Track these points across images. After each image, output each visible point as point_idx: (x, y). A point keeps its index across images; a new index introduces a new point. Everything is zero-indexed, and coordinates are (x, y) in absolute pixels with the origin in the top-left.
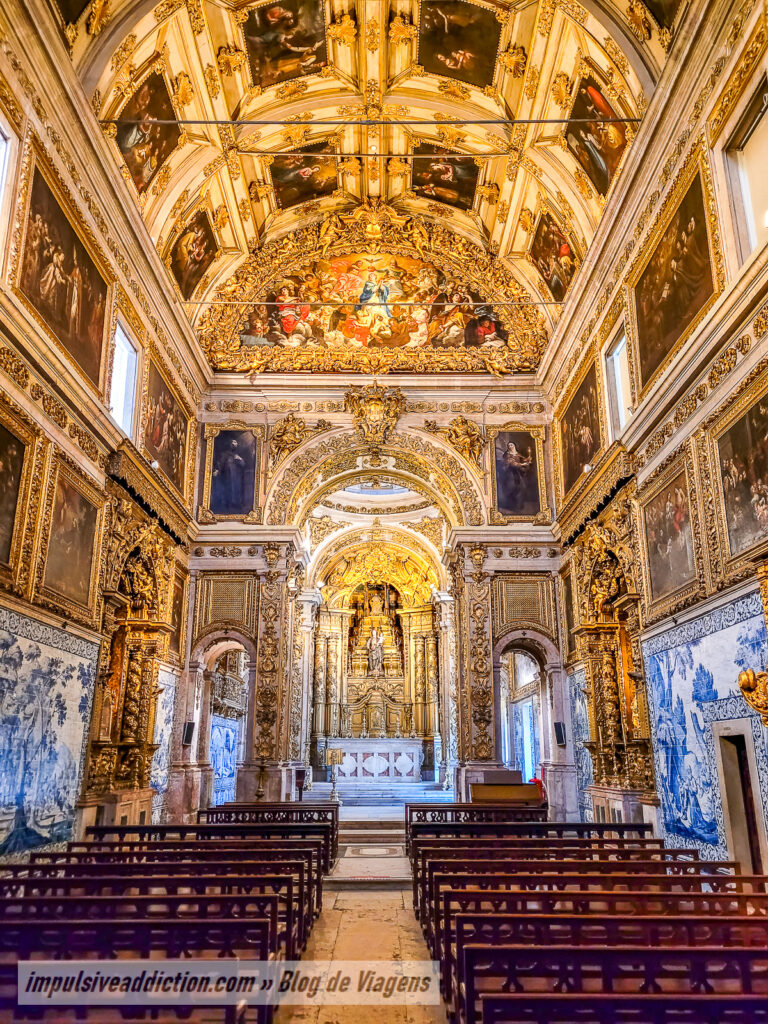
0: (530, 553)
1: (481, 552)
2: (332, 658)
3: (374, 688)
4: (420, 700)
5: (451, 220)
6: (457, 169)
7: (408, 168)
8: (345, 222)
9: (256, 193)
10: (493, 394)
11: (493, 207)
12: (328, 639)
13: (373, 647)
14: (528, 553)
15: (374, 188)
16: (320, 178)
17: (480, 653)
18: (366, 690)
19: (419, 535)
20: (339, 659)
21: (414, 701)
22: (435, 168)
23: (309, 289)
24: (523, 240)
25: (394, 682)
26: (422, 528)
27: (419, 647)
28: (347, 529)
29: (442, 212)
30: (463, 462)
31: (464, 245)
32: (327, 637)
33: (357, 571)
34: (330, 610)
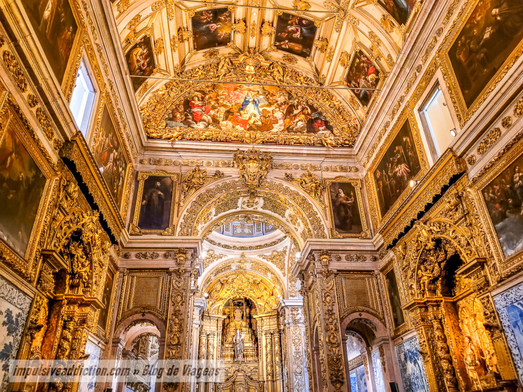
0: (359, 258)
1: (327, 257)
2: (211, 349)
3: (238, 371)
4: (270, 378)
5: (296, 65)
6: (303, 29)
7: (274, 30)
8: (234, 62)
9: (182, 36)
10: (326, 160)
11: (323, 55)
12: (209, 335)
13: (238, 341)
14: (358, 258)
15: (252, 42)
16: (220, 32)
17: (332, 329)
18: (232, 372)
19: (270, 263)
20: (215, 349)
21: (265, 380)
22: (290, 29)
23: (210, 98)
24: (341, 72)
25: (252, 366)
26: (272, 259)
27: (269, 341)
28: (224, 259)
29: (290, 60)
30: (311, 199)
31: (304, 78)
32: (208, 334)
33: (228, 290)
34: (210, 315)
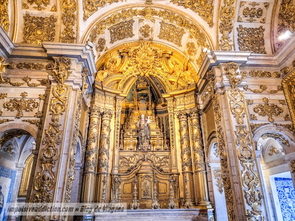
2: (105, 130)
3: (143, 160)
4: (187, 169)
13: (142, 127)
18: (135, 162)
20: (112, 133)
21: (180, 171)
25: (161, 155)
27: (183, 123)
32: (102, 112)
33: (129, 65)
34: (104, 89)
